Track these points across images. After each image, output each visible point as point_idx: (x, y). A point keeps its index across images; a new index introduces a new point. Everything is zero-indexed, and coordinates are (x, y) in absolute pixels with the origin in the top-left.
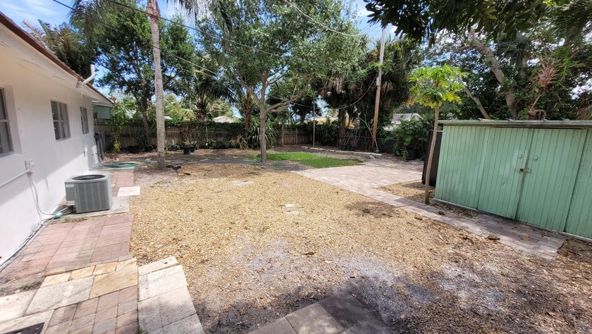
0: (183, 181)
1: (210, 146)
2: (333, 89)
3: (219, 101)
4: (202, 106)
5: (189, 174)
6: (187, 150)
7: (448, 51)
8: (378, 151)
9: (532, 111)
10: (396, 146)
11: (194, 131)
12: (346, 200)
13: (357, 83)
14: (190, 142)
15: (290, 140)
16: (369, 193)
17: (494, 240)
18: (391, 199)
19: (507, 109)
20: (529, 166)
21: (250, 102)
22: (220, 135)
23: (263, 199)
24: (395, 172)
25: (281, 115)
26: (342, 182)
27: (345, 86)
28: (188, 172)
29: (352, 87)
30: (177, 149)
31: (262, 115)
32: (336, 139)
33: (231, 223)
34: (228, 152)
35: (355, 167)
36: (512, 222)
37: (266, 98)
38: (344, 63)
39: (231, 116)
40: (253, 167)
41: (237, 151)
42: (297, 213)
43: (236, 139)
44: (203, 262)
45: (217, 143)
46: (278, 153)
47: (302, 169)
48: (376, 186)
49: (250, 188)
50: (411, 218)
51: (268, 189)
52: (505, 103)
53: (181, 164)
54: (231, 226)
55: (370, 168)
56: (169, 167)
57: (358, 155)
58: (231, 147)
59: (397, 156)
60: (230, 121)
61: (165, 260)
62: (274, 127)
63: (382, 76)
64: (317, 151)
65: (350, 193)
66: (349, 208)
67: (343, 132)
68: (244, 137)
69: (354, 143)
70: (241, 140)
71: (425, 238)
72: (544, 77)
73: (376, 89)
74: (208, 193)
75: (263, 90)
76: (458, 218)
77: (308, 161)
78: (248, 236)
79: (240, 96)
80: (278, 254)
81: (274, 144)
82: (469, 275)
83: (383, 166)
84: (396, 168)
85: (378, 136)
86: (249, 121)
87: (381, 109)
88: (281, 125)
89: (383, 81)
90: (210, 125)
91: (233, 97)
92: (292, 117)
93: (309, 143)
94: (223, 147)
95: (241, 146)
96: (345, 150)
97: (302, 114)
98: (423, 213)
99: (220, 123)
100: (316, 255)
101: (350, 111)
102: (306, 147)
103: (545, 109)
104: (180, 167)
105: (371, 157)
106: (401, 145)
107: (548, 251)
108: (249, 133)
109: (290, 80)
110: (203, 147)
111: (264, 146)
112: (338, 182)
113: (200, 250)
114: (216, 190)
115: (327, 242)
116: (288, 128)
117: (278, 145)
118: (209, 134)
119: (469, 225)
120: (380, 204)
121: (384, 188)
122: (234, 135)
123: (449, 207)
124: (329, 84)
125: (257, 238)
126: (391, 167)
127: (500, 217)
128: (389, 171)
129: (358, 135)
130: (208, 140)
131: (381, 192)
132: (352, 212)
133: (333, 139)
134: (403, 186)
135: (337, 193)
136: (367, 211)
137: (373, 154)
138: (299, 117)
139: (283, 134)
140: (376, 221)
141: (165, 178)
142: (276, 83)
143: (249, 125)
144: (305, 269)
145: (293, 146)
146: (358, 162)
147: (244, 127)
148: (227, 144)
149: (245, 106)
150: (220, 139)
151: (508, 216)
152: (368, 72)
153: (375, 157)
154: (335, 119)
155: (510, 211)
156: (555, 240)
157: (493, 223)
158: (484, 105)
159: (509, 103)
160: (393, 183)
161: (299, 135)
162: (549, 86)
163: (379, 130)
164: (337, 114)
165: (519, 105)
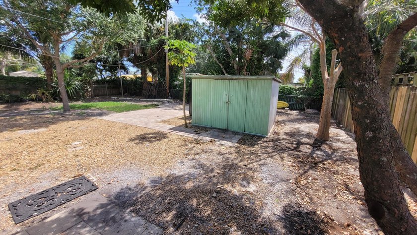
2: (134, 52)
8: (170, 97)
9: (245, 73)
13: (151, 49)
15: (101, 92)
16: (151, 126)
17: (212, 141)
18: (165, 128)
19: (234, 71)
20: (230, 100)
21: (49, 58)
26: (134, 120)
27: (143, 51)
29: (149, 51)
31: (59, 69)
32: (141, 90)
35: (151, 109)
36: (225, 132)
41: (40, 104)
42: (81, 148)
43: (36, 92)
45: (11, 97)
47: (106, 115)
48: (159, 120)
49: (39, 134)
57: (157, 101)
58: (30, 100)
64: (124, 100)
65: (137, 127)
67: (145, 85)
68: (46, 91)
69: (155, 93)
70: (43, 94)
72: (248, 55)
73: (165, 55)
85: (170, 88)
86: (51, 75)
88: (90, 80)
92: (101, 73)
93: (119, 94)
95: (44, 99)
96: (148, 98)
97: (112, 71)
101: (151, 70)
102: (115, 98)
103: (249, 71)
105: (166, 102)
107: (234, 142)
111: (65, 98)
112: (131, 120)
116: (98, 82)
119: (203, 136)
121: (164, 121)
122: (34, 89)
127: (221, 129)
129: (156, 87)
131: (161, 124)
133: (138, 91)
134: (177, 119)
137: (168, 100)
138: (109, 73)
143: (52, 79)
145: (104, 97)
146: (156, 106)
147: (46, 81)
148: (26, 98)
150: (14, 93)
151: (224, 128)
152: (158, 42)
153: (168, 102)
154: (139, 75)
155: (225, 125)
156: (239, 136)
157: (216, 133)
158: (225, 69)
159: (235, 68)
160: (172, 117)
161: (108, 88)
162: (250, 59)
163: (170, 84)
164: (140, 71)
165: (239, 69)
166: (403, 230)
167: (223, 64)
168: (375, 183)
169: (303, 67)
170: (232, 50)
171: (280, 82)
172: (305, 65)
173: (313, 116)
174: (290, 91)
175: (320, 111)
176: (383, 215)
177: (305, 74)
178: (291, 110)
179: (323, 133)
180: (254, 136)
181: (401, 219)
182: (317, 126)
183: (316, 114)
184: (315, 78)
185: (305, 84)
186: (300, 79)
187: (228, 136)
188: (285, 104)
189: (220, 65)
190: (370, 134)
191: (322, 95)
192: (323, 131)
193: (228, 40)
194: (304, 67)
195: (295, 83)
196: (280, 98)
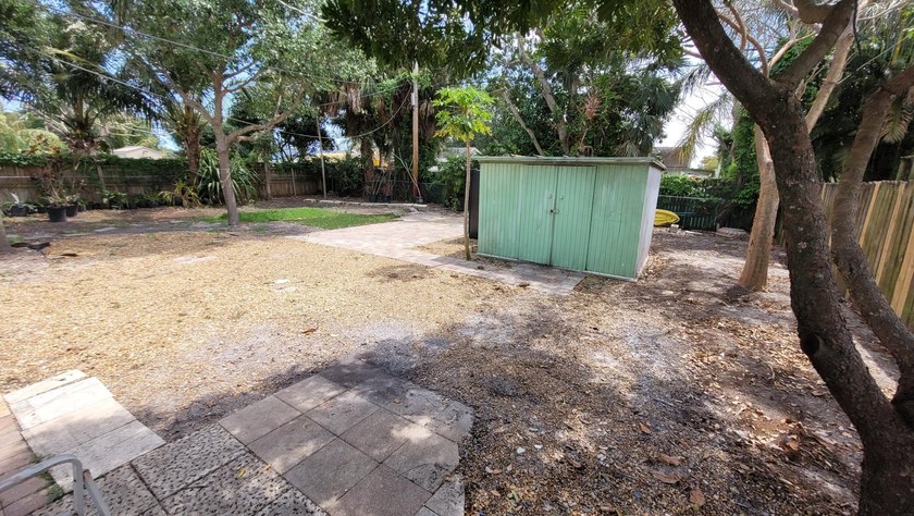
0: (63, 267)
1: (112, 204)
2: (347, 106)
3: (123, 115)
4: (81, 125)
5: (74, 255)
6: (56, 214)
7: (499, 65)
8: (421, 201)
9: (582, 147)
10: (445, 192)
11: (67, 174)
12: (368, 267)
13: (385, 100)
14: (61, 196)
15: (283, 189)
16: (400, 255)
17: (524, 286)
18: (426, 259)
19: (559, 145)
20: (557, 207)
21: (194, 121)
22: (136, 182)
23: (236, 277)
24: (441, 227)
25: (260, 145)
26: (365, 245)
27: (367, 103)
28: (69, 252)
29: (376, 104)
30: (28, 212)
31: (221, 144)
32: (360, 185)
33: (180, 315)
34: (158, 214)
35: (388, 224)
36: (546, 269)
37: (226, 114)
38: (356, 67)
39: (155, 147)
40: (215, 234)
41: (180, 211)
42: (294, 289)
43: (171, 189)
44: (135, 367)
45: (130, 197)
46: (263, 210)
47: (303, 233)
48: (411, 245)
49: (210, 265)
50: (446, 277)
51: (245, 263)
52: (558, 137)
53: (51, 239)
54: (181, 318)
55: (408, 225)
56: (17, 245)
57: (394, 207)
58: (163, 204)
59: (446, 206)
60: (156, 156)
61: (61, 377)
62: (248, 165)
63: (419, 92)
64: (330, 206)
65: (374, 257)
66: (370, 275)
67: (370, 175)
68: (188, 185)
69: (388, 191)
70: (183, 192)
71: (456, 294)
72: (590, 109)
73: (412, 111)
74: (126, 281)
75: (218, 102)
76: (497, 271)
77: (314, 220)
78: (212, 328)
79: (171, 109)
80: (262, 339)
81: (253, 197)
82: (490, 320)
83: (426, 221)
84: (443, 222)
85: (420, 180)
86: (197, 156)
87: (421, 141)
88: (263, 164)
89: (421, 98)
90: (107, 163)
91: (155, 110)
92: (282, 151)
93: (318, 193)
94: (147, 205)
95: (185, 202)
96: (376, 201)
97: (302, 145)
98: (462, 270)
99: (131, 161)
100: (318, 331)
101: (380, 144)
102: (312, 200)
103: (592, 145)
104: (47, 245)
105: (412, 209)
106: (451, 191)
107: (567, 289)
108: (200, 178)
109: (270, 86)
110: (95, 206)
111: (232, 200)
112: (359, 245)
113: (127, 355)
114: (141, 274)
115: (336, 316)
116: (277, 168)
117: (260, 198)
118: (109, 182)
119: (505, 276)
120: (412, 266)
121: (422, 248)
122: (169, 183)
123: (492, 260)
124: (340, 98)
125: (228, 327)
126: (437, 222)
127: (537, 264)
128: (432, 226)
129: (392, 178)
130: (107, 193)
131: (418, 253)
132: (373, 280)
133: (355, 186)
134: (446, 243)
135: (356, 259)
136: (394, 276)
137: (415, 205)
138: (295, 150)
139: (268, 180)
140: (404, 285)
141: (15, 266)
142: (244, 91)
143: (197, 164)
144: (304, 347)
145: (288, 199)
146: (392, 217)
147: (187, 166)
148: (153, 200)
149: (183, 128)
150: (135, 190)
151: (544, 262)
152: (398, 84)
153: (417, 209)
154: (356, 153)
155: (545, 257)
156: (576, 279)
157: (529, 271)
158: (539, 140)
159: (561, 137)
160: (434, 240)
161: (297, 180)
162: (595, 118)
163: (421, 172)
164: (359, 145)
165: (570, 139)
166: (843, 367)
167: (534, 129)
168: (809, 307)
169: (715, 134)
170: (556, 98)
171: (663, 169)
172: (721, 129)
173: (735, 242)
174: (685, 187)
175: (749, 231)
176: (818, 347)
177: (720, 149)
178: (684, 229)
179: (753, 276)
180: (607, 278)
181: (841, 352)
182: (741, 263)
183: (742, 238)
184: (742, 160)
185: (717, 172)
186: (706, 160)
187: (554, 277)
188: (672, 216)
189: (528, 131)
190: (803, 245)
191: (756, 196)
192: (755, 271)
193: (547, 75)
194: (718, 134)
195: (693, 170)
196: (661, 204)
